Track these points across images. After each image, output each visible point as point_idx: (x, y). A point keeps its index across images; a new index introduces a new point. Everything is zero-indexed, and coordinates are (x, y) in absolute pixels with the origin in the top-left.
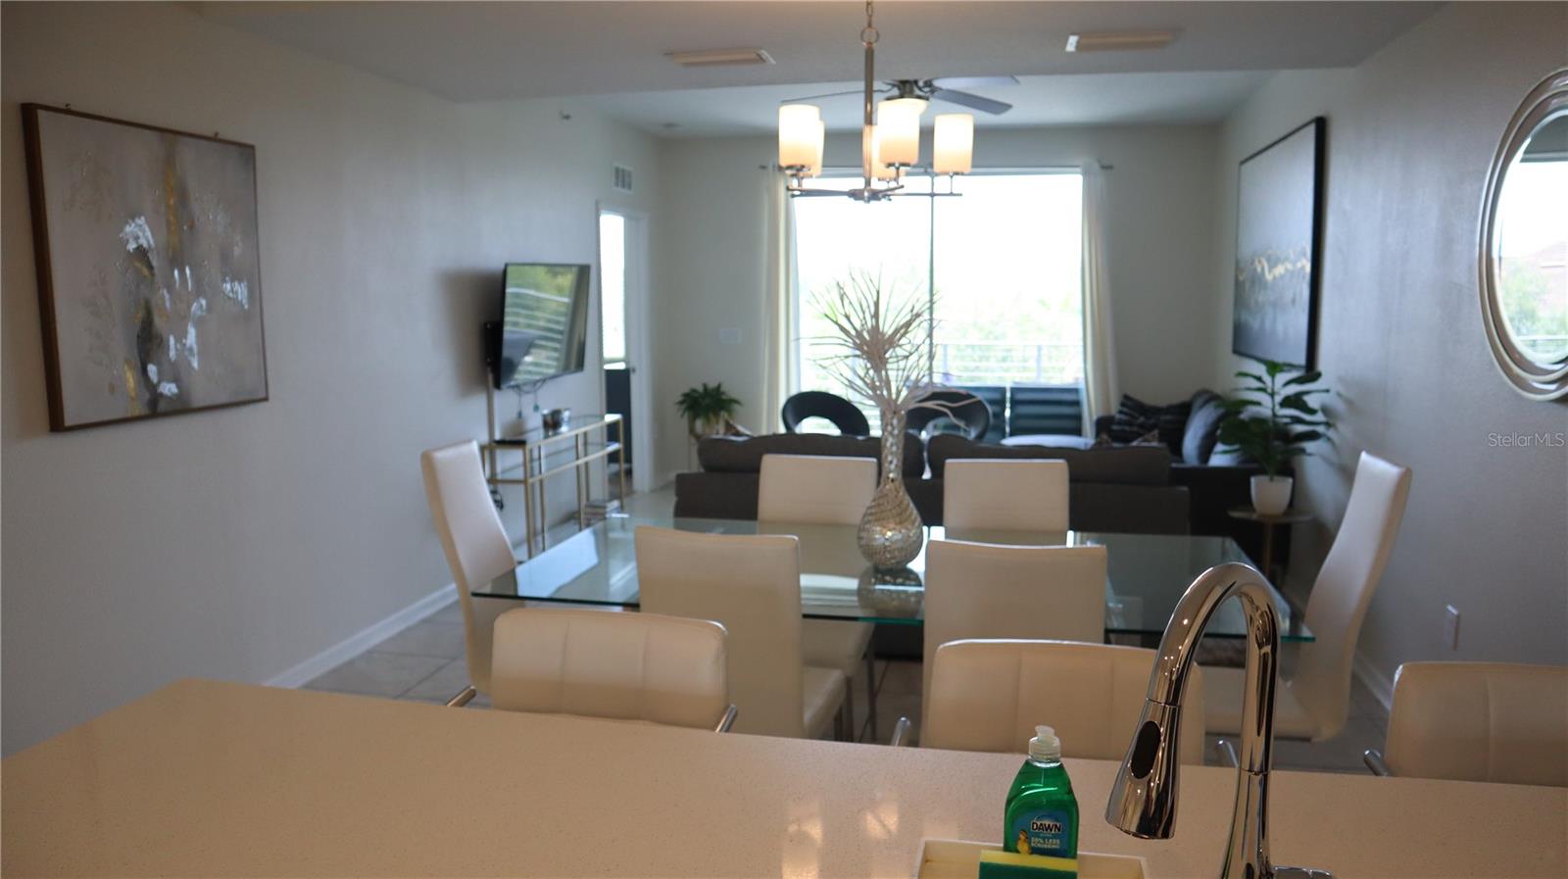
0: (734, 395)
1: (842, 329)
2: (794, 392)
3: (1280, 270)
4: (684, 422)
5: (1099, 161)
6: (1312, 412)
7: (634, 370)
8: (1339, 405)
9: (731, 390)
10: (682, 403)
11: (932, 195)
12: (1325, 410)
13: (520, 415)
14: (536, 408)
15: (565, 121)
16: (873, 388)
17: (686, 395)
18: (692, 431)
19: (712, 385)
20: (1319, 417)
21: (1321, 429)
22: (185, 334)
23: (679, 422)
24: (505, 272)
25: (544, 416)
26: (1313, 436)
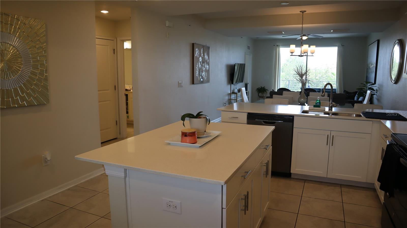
0: (266, 89)
1: (297, 73)
2: (278, 88)
3: (372, 66)
4: (257, 94)
5: (341, 45)
6: (375, 90)
7: (248, 84)
8: (378, 89)
9: (266, 88)
10: (257, 90)
11: (307, 56)
12: (377, 90)
13: (234, 89)
14: (236, 88)
15: (242, 38)
16: (300, 80)
17: (258, 89)
18: (259, 95)
19: (263, 86)
20: (376, 91)
21: (375, 93)
22: (203, 73)
23: (256, 94)
24: (235, 64)
25: (238, 89)
26: (374, 94)
